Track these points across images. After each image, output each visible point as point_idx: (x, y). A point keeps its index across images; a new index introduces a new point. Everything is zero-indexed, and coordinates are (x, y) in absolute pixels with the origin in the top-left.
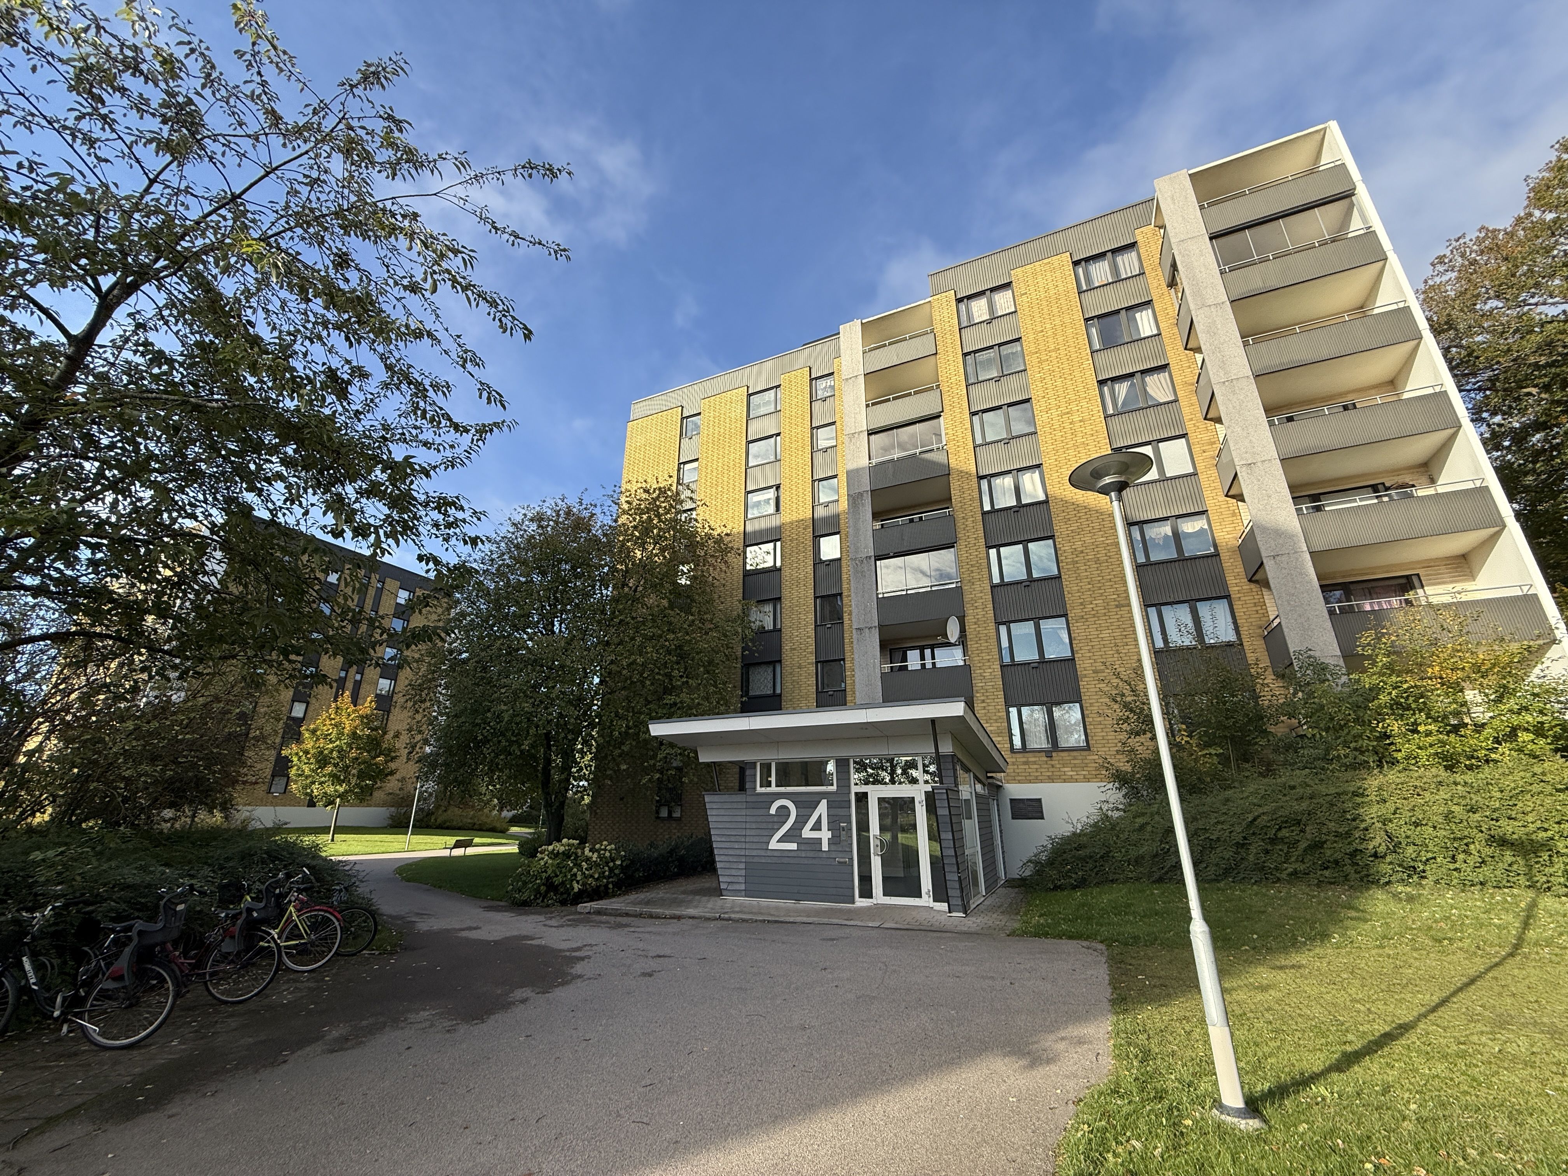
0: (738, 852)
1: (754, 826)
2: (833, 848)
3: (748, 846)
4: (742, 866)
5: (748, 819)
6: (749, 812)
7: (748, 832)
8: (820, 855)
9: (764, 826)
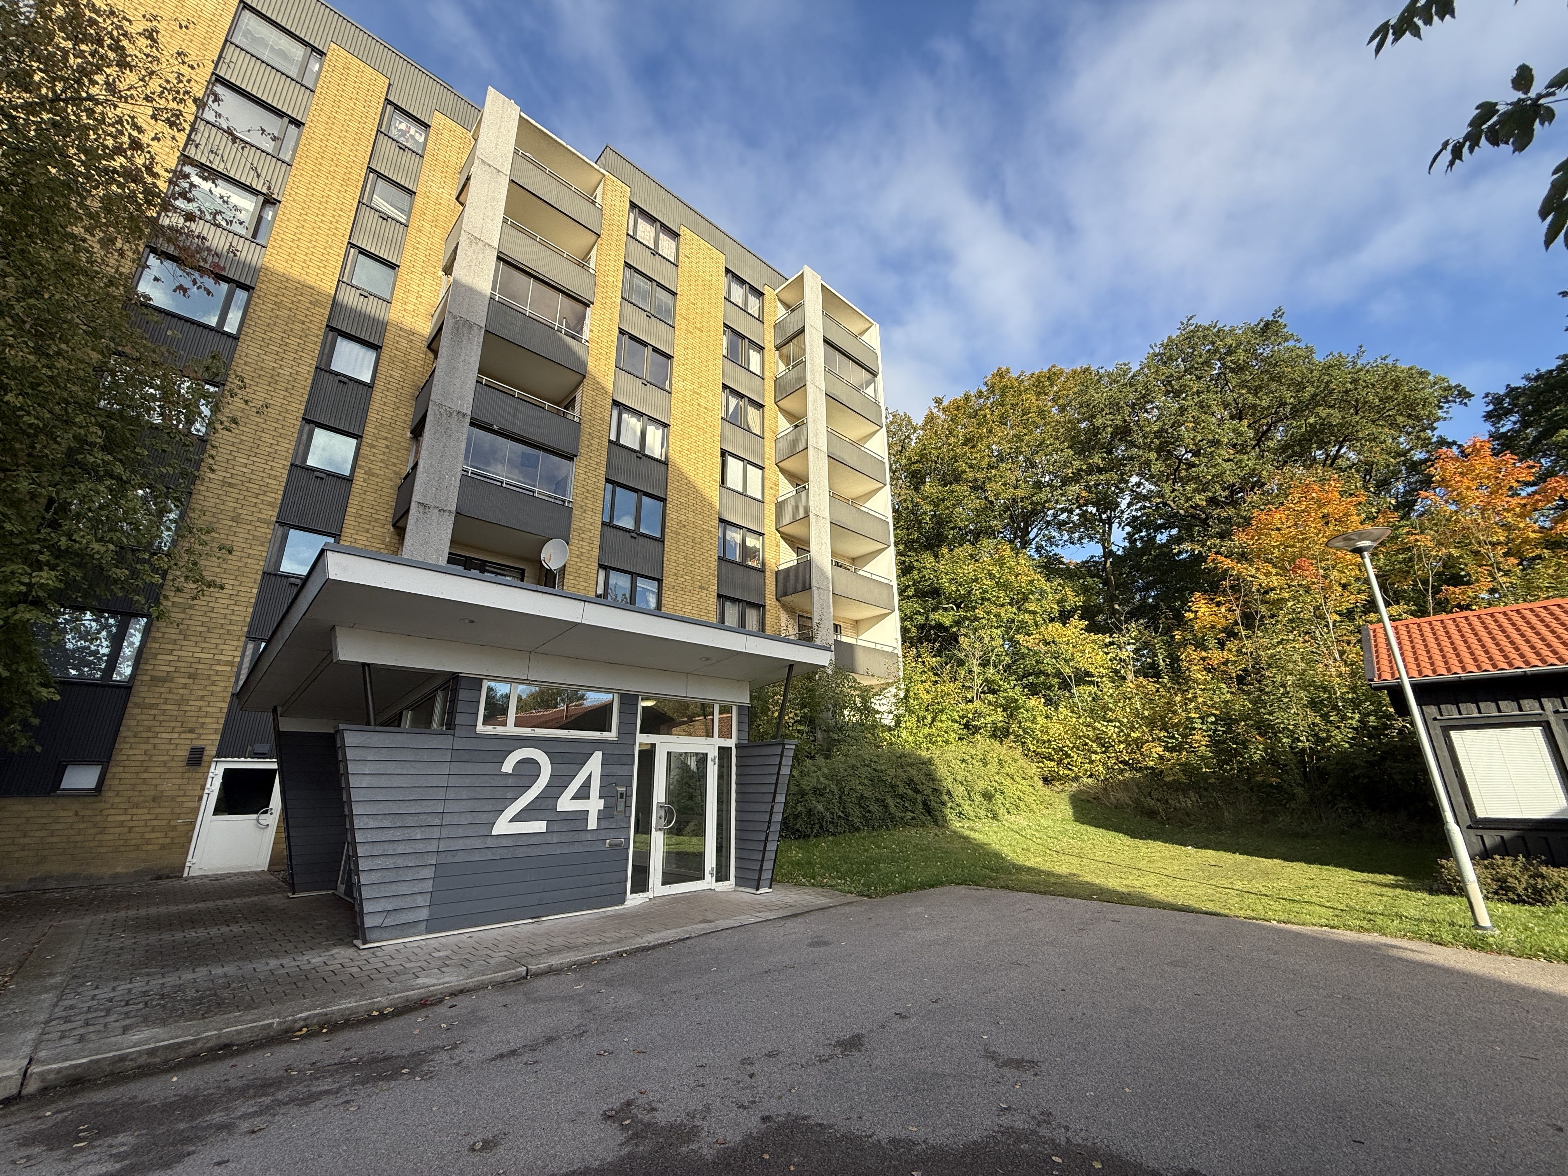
0: (420, 847)
1: (464, 794)
2: (605, 824)
3: (445, 833)
4: (429, 873)
5: (453, 782)
6: (456, 768)
7: (451, 807)
8: (583, 836)
9: (487, 793)
